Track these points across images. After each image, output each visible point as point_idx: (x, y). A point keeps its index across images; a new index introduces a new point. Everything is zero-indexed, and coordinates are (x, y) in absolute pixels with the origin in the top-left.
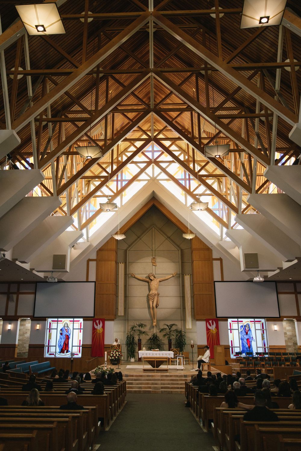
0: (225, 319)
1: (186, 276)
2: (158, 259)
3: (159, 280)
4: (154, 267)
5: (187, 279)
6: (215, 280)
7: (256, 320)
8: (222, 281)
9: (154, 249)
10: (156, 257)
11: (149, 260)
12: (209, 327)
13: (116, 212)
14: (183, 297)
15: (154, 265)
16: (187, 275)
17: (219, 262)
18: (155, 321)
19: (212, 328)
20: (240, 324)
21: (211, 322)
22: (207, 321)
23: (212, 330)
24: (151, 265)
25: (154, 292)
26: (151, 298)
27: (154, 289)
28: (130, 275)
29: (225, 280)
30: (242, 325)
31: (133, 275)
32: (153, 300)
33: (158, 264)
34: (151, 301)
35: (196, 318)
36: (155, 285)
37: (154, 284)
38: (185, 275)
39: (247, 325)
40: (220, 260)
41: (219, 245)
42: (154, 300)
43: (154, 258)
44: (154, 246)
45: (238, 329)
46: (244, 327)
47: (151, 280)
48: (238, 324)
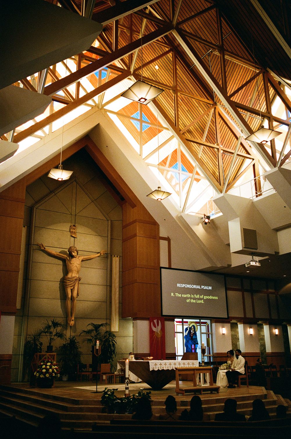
0: (172, 318)
1: (115, 258)
2: (80, 229)
3: (82, 258)
4: (73, 238)
5: (116, 261)
6: (162, 265)
7: (202, 321)
8: (170, 268)
9: (73, 213)
10: (76, 225)
11: (66, 227)
12: (154, 329)
13: (41, 139)
14: (109, 286)
15: (73, 235)
16: (116, 256)
17: (166, 242)
18: (73, 319)
19: (157, 331)
20: (185, 327)
21: (155, 321)
22: (150, 320)
23: (157, 333)
24: (69, 236)
25: (75, 276)
26: (70, 283)
27: (75, 271)
28: (35, 247)
29: (172, 267)
30: (187, 326)
31: (43, 247)
32: (72, 288)
33: (78, 236)
34: (70, 288)
35: (124, 316)
36: (77, 265)
37: (75, 263)
38: (113, 256)
39: (192, 327)
40: (168, 239)
41: (181, 218)
42: (74, 288)
43: (74, 226)
44: (74, 208)
45: (183, 333)
46: (189, 329)
47: (73, 257)
48: (183, 325)
